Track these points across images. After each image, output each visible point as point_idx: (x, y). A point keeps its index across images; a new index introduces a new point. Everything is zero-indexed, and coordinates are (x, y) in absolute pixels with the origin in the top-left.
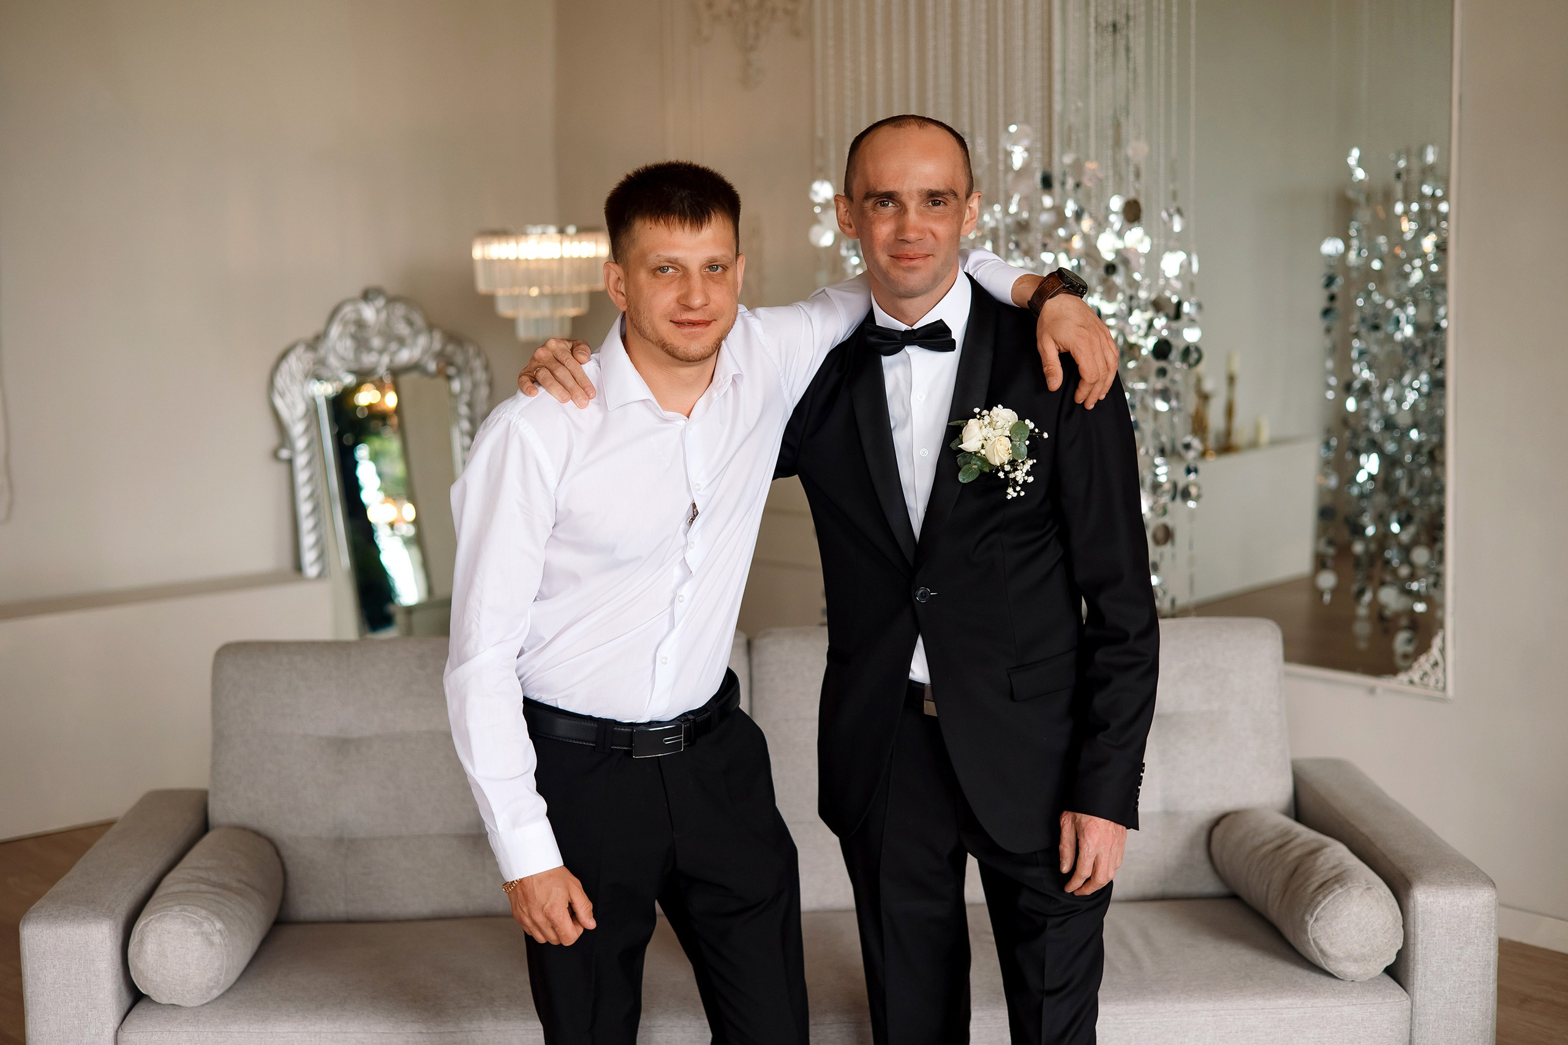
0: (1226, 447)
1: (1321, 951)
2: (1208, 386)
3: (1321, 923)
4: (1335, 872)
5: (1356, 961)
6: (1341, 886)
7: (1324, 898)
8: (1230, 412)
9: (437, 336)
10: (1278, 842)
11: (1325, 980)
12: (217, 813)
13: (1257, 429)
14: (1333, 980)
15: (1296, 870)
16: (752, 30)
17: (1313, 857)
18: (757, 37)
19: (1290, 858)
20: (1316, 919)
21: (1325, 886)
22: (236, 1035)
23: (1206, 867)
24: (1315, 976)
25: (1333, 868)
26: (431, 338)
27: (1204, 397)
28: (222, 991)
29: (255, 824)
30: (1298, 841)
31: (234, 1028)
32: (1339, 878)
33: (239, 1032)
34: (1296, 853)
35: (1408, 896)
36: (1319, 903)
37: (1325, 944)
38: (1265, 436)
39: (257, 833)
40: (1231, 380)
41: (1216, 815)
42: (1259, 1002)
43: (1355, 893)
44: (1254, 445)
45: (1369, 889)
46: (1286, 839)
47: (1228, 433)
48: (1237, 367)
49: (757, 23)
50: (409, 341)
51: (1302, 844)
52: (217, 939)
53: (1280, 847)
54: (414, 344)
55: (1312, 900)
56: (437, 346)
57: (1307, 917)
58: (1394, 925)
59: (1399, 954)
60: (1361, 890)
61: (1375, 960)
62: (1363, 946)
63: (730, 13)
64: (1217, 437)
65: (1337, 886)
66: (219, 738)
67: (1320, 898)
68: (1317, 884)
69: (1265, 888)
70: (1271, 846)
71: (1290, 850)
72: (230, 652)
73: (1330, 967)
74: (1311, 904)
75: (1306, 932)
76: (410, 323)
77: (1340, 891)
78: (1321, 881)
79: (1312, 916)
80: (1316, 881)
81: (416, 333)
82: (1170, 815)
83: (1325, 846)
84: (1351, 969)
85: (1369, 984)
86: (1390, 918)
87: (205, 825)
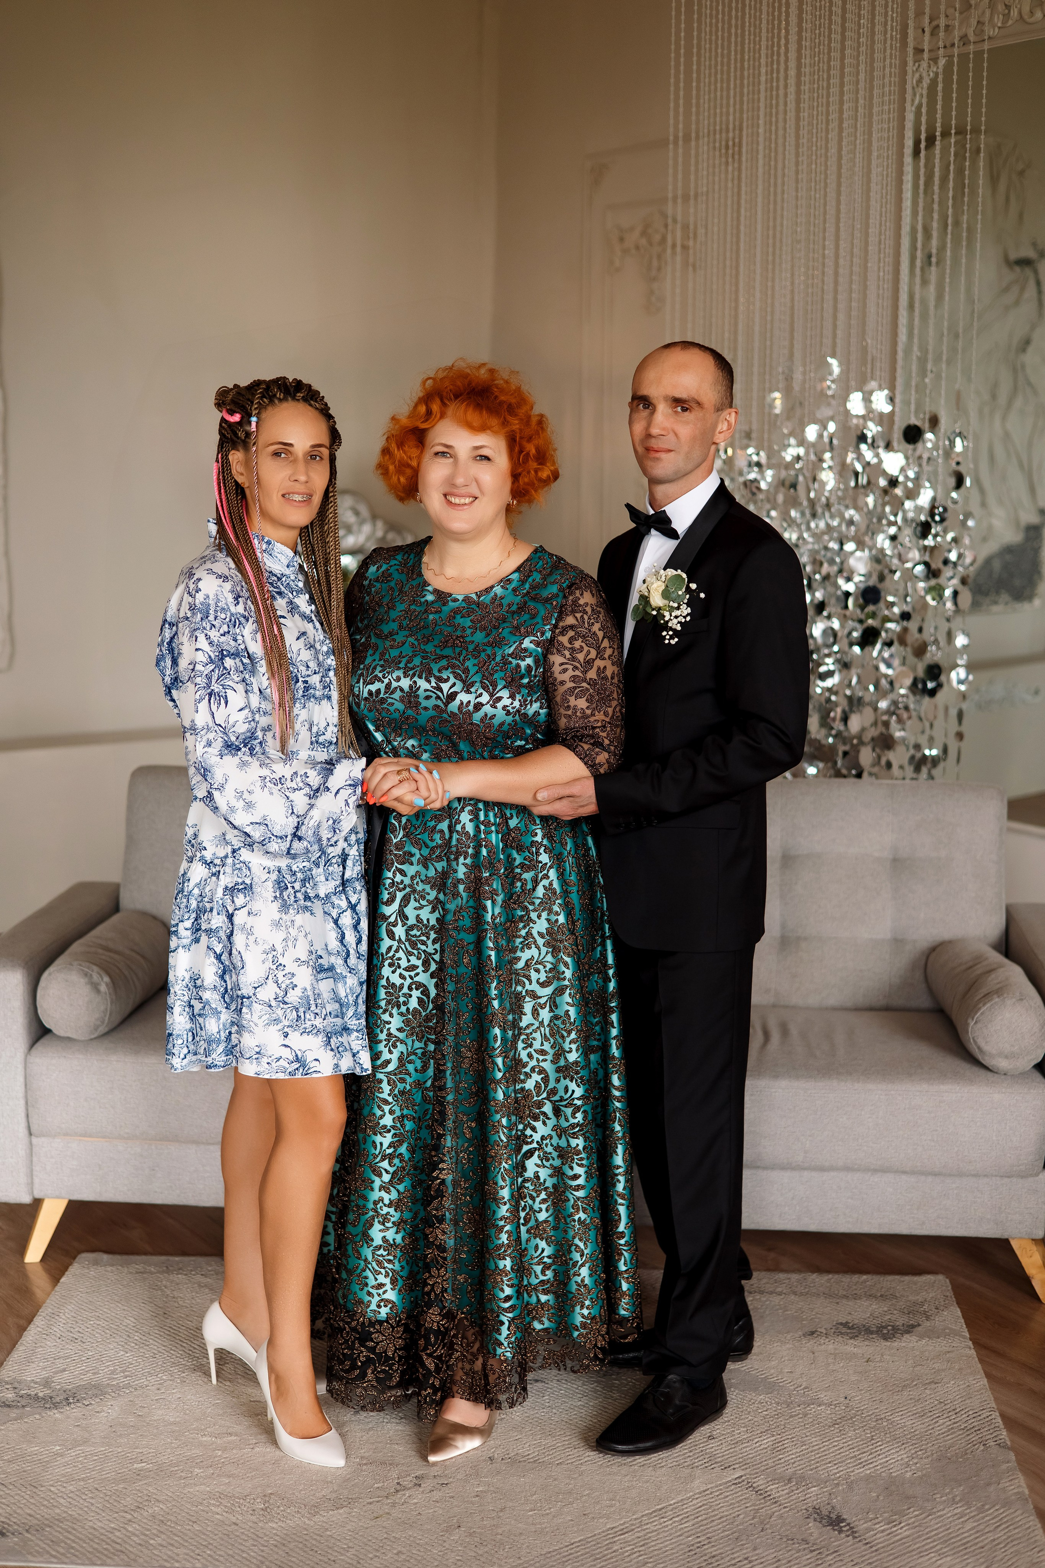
1: (979, 1048)
3: (979, 1025)
5: (1006, 1057)
6: (1000, 996)
7: (985, 1004)
9: (380, 524)
10: (971, 964)
11: (983, 1072)
12: (126, 901)
14: (990, 1074)
15: (975, 983)
16: (655, 263)
17: (988, 975)
18: (659, 269)
19: (973, 976)
20: (977, 1022)
21: (987, 996)
22: (115, 1063)
23: (923, 984)
24: (976, 1069)
26: (374, 525)
28: (107, 1030)
29: (154, 911)
30: (985, 963)
31: (114, 1058)
32: (1001, 991)
33: (117, 1061)
34: (979, 972)
36: (980, 1009)
37: (981, 1042)
39: (154, 918)
41: (933, 945)
42: (925, 1086)
43: (1009, 1002)
45: (1021, 1000)
46: (978, 962)
49: (659, 257)
50: (355, 528)
51: (987, 965)
52: (103, 988)
53: (971, 967)
54: (360, 531)
55: (976, 1007)
56: (380, 534)
57: (970, 1021)
60: (1015, 1000)
61: (1027, 1058)
62: (1013, 1046)
63: (637, 248)
65: (997, 996)
66: (131, 842)
67: (981, 1005)
68: (983, 995)
71: (976, 970)
72: (144, 773)
73: (986, 1061)
74: (975, 1009)
75: (967, 1032)
76: (357, 513)
77: (998, 999)
78: (987, 993)
79: (974, 1019)
80: (984, 991)
81: (362, 523)
82: (898, 942)
83: (1001, 966)
84: (1002, 1064)
85: (1019, 1077)
86: (1037, 1024)
87: (116, 908)
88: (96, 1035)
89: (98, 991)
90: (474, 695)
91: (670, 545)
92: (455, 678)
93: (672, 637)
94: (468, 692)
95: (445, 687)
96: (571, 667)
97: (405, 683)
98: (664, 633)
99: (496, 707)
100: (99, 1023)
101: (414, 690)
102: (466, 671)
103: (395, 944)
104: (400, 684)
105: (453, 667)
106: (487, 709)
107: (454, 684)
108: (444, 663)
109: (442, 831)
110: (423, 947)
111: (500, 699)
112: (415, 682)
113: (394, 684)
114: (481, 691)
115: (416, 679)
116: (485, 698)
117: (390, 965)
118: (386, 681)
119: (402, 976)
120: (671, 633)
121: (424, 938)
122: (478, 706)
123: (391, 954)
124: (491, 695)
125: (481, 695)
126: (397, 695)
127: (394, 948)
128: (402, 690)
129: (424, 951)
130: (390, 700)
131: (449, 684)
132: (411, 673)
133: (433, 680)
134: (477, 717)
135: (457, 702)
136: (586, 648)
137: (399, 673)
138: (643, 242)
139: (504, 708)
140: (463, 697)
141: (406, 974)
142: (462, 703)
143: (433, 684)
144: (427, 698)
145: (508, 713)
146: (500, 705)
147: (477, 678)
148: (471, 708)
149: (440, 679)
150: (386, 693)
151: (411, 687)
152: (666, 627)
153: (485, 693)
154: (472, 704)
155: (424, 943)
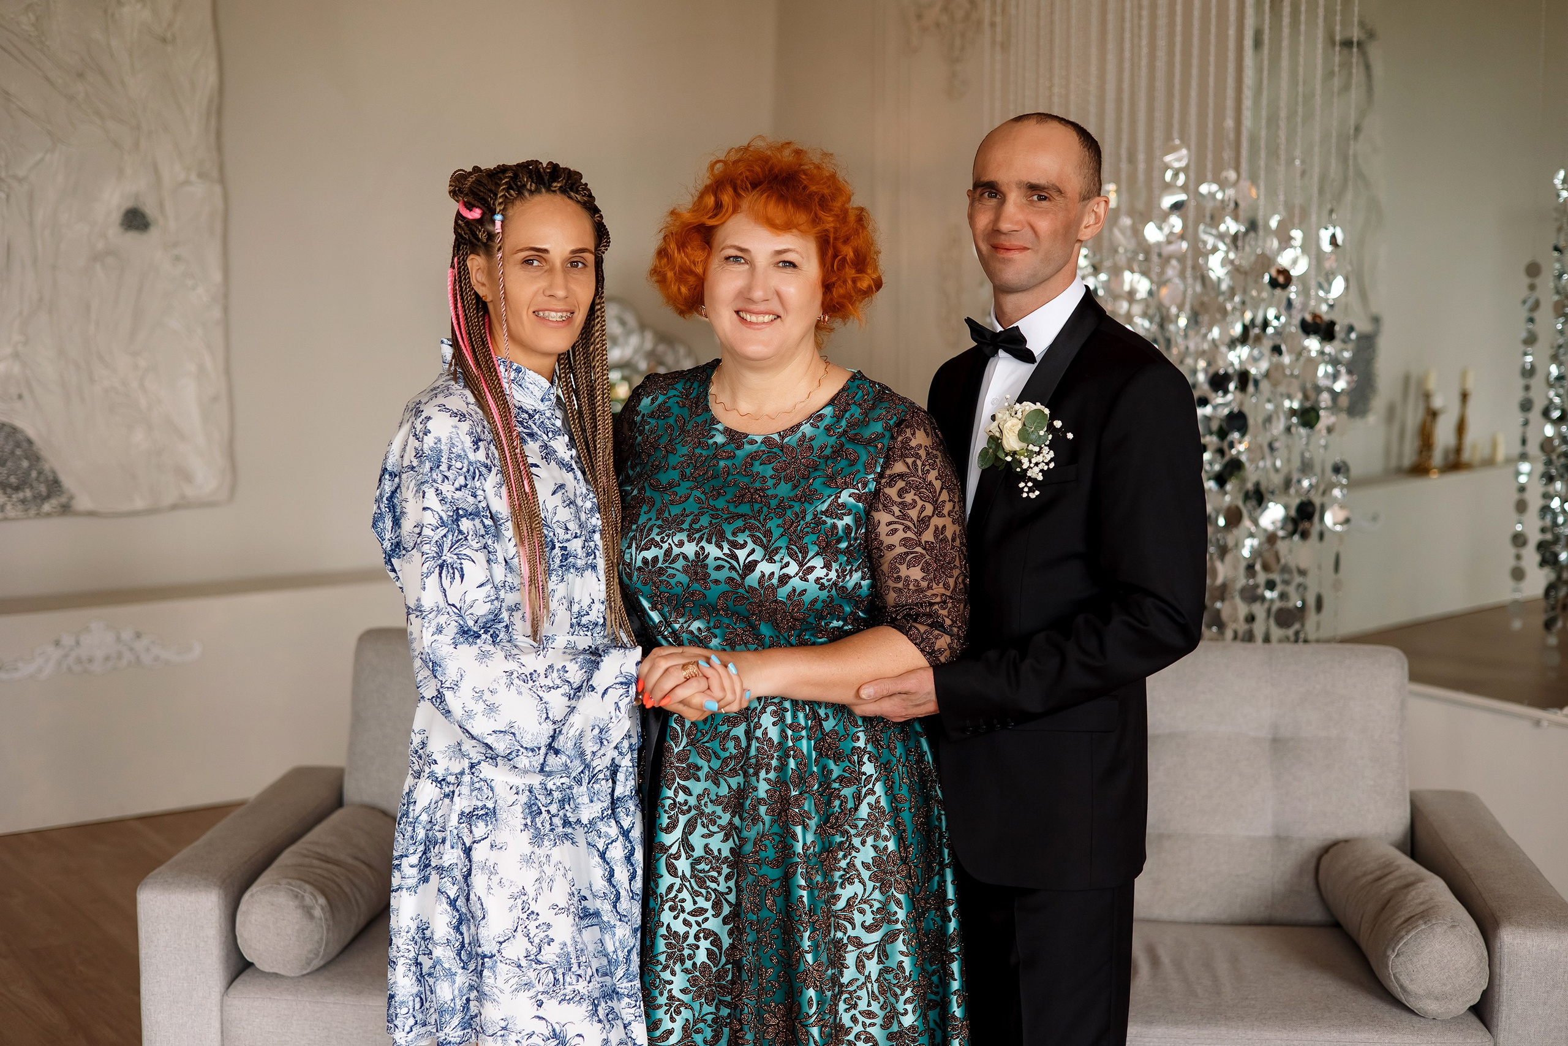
0: (1455, 464)
1: (1402, 986)
2: (1437, 402)
3: (1402, 959)
4: (1422, 908)
5: (1437, 998)
6: (1425, 923)
7: (1408, 932)
8: (1461, 428)
9: (649, 336)
10: (1378, 873)
11: (1405, 1015)
12: (353, 791)
13: (1494, 446)
14: (1414, 1017)
15: (1388, 901)
16: (958, 42)
17: (1406, 891)
18: (963, 49)
19: (1384, 891)
20: (1398, 955)
21: (1410, 921)
22: (332, 1006)
23: (1313, 894)
24: (1396, 1011)
25: (1421, 904)
26: (643, 338)
27: (1433, 414)
28: (322, 963)
30: (1397, 874)
31: (330, 999)
32: (1426, 914)
33: (335, 1004)
34: (1391, 886)
35: (1495, 936)
36: (1402, 938)
37: (1405, 981)
38: (1501, 455)
40: (1464, 397)
41: (1327, 843)
42: (1335, 1035)
43: (1439, 930)
44: (1489, 462)
45: (1453, 926)
46: (1386, 871)
47: (1458, 450)
48: (1470, 385)
50: (621, 340)
51: (1400, 877)
52: (317, 912)
53: (1380, 878)
54: (626, 343)
55: (1395, 935)
56: (648, 345)
57: (1389, 952)
58: (1478, 965)
59: (1486, 995)
60: (1445, 927)
61: (1457, 999)
62: (1444, 984)
64: (1446, 453)
65: (1421, 922)
66: (358, 720)
67: (1403, 933)
68: (1403, 919)
69: (1359, 919)
70: (1370, 878)
71: (1386, 883)
72: (372, 638)
73: (1411, 1003)
74: (1394, 938)
75: (1387, 967)
76: (623, 323)
77: (1423, 927)
78: (1408, 916)
79: (1393, 951)
80: (1404, 914)
81: (628, 333)
82: (1281, 840)
83: (1421, 880)
84: (1431, 1007)
85: (1453, 1022)
86: (1475, 957)
87: (339, 802)
88: (308, 971)
89: (311, 917)
90: (778, 565)
91: (1025, 371)
92: (754, 542)
93: (1031, 490)
94: (771, 560)
95: (741, 554)
96: (901, 527)
97: (690, 549)
98: (1022, 485)
99: (806, 580)
100: (311, 956)
101: (701, 558)
102: (768, 533)
103: (678, 881)
104: (683, 550)
105: (751, 528)
106: (796, 582)
107: (753, 551)
108: (740, 523)
109: (737, 739)
110: (713, 885)
111: (811, 569)
112: (703, 548)
113: (676, 551)
114: (787, 559)
115: (703, 543)
116: (793, 568)
117: (672, 909)
118: (665, 546)
119: (686, 923)
120: (1030, 484)
121: (715, 874)
122: (784, 579)
123: (672, 895)
124: (801, 565)
125: (787, 565)
126: (680, 564)
127: (676, 887)
128: (685, 558)
129: (715, 890)
130: (670, 571)
131: (746, 551)
132: (697, 536)
133: (726, 546)
134: (783, 593)
135: (757, 574)
136: (920, 503)
137: (683, 536)
138: (944, 19)
139: (817, 580)
140: (764, 567)
141: (692, 919)
142: (763, 575)
143: (726, 551)
144: (719, 568)
145: (822, 587)
146: (811, 577)
147: (782, 543)
148: (775, 581)
149: (734, 545)
150: (665, 561)
151: (697, 554)
152: (1023, 476)
153: (793, 563)
154: (776, 576)
155: (714, 880)
